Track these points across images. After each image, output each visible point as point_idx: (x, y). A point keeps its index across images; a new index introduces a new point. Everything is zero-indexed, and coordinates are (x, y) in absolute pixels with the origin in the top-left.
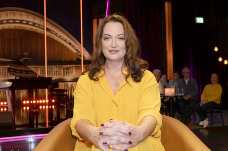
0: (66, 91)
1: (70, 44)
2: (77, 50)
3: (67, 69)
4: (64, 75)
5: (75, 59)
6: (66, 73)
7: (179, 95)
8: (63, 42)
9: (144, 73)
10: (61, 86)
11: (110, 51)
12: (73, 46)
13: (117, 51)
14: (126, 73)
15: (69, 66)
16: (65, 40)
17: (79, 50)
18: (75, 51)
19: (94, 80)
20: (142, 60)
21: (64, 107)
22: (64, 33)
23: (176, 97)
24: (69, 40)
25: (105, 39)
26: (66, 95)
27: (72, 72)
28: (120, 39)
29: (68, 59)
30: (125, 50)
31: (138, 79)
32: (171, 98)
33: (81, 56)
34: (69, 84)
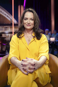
0: (5, 38)
1: (8, 16)
2: (11, 19)
3: (6, 28)
4: (5, 30)
5: (10, 23)
6: (6, 30)
7: (57, 41)
8: (4, 16)
9: (41, 35)
10: (3, 36)
11: (27, 25)
12: (9, 17)
13: (30, 25)
14: (34, 35)
15: (7, 26)
16: (5, 15)
17: (12, 19)
18: (10, 20)
19: (20, 38)
20: (41, 30)
21: (4, 45)
22: (5, 11)
23: (56, 42)
24: (7, 14)
25: (25, 19)
26: (6, 40)
27: (8, 29)
28: (32, 20)
29: (7, 23)
30: (33, 25)
31: (39, 38)
32: (53, 42)
33: (12, 22)
34: (7, 35)
